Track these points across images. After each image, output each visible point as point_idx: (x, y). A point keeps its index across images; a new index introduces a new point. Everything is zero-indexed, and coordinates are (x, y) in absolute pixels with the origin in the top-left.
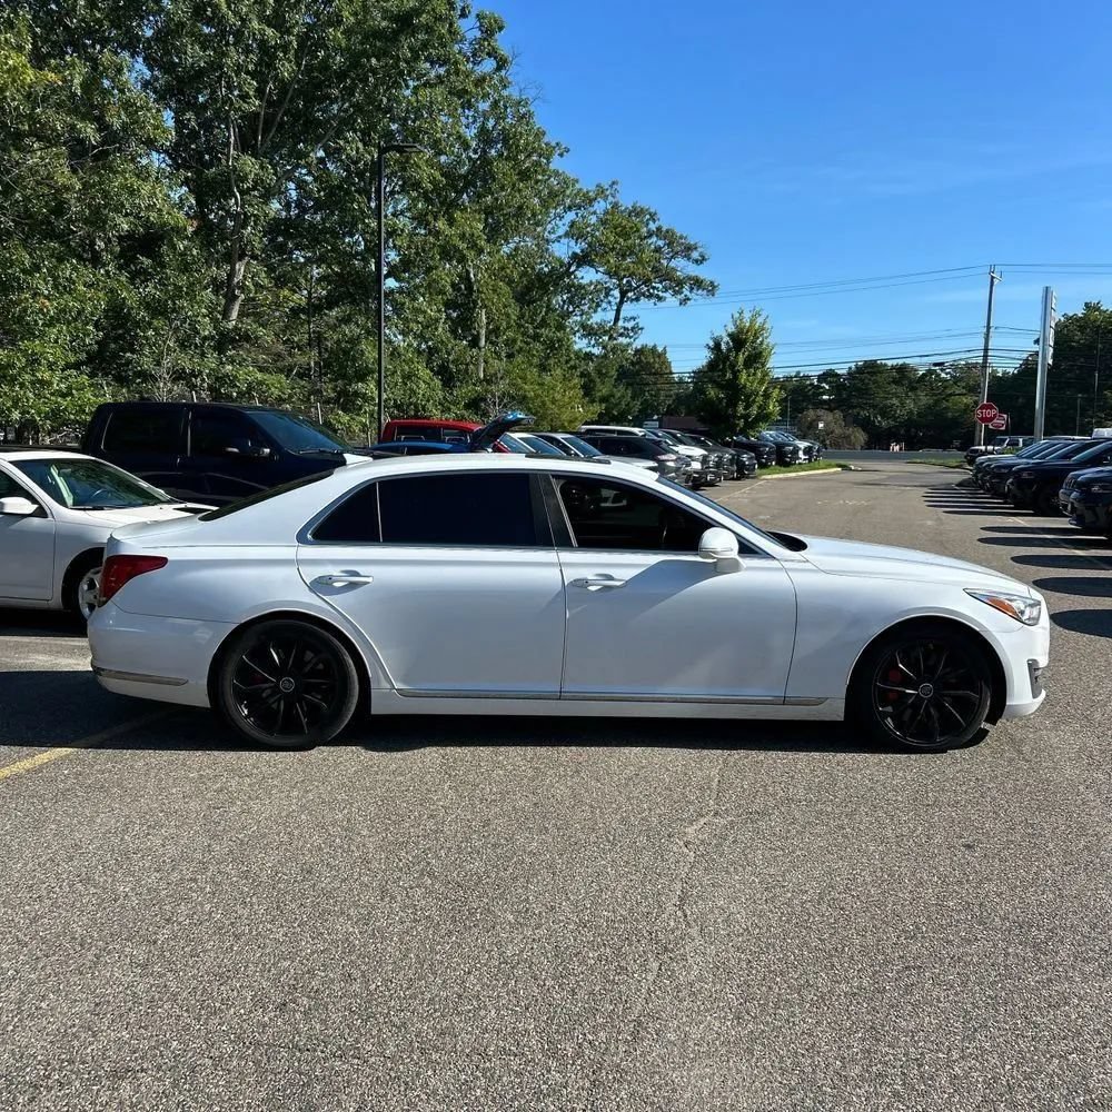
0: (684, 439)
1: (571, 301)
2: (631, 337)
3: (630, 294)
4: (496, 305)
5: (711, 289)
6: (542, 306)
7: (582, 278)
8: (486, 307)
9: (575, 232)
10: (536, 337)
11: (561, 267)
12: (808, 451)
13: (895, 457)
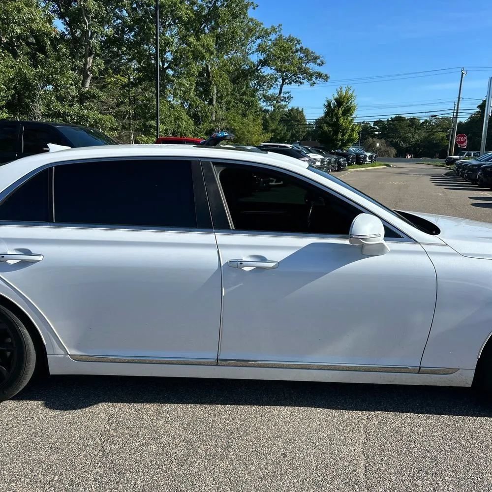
0: (312, 151)
1: (258, 84)
2: (287, 102)
3: (287, 81)
4: (221, 84)
5: (326, 78)
6: (244, 85)
7: (264, 72)
8: (216, 84)
9: (261, 50)
10: (241, 100)
11: (254, 66)
12: (370, 157)
13: (409, 161)
